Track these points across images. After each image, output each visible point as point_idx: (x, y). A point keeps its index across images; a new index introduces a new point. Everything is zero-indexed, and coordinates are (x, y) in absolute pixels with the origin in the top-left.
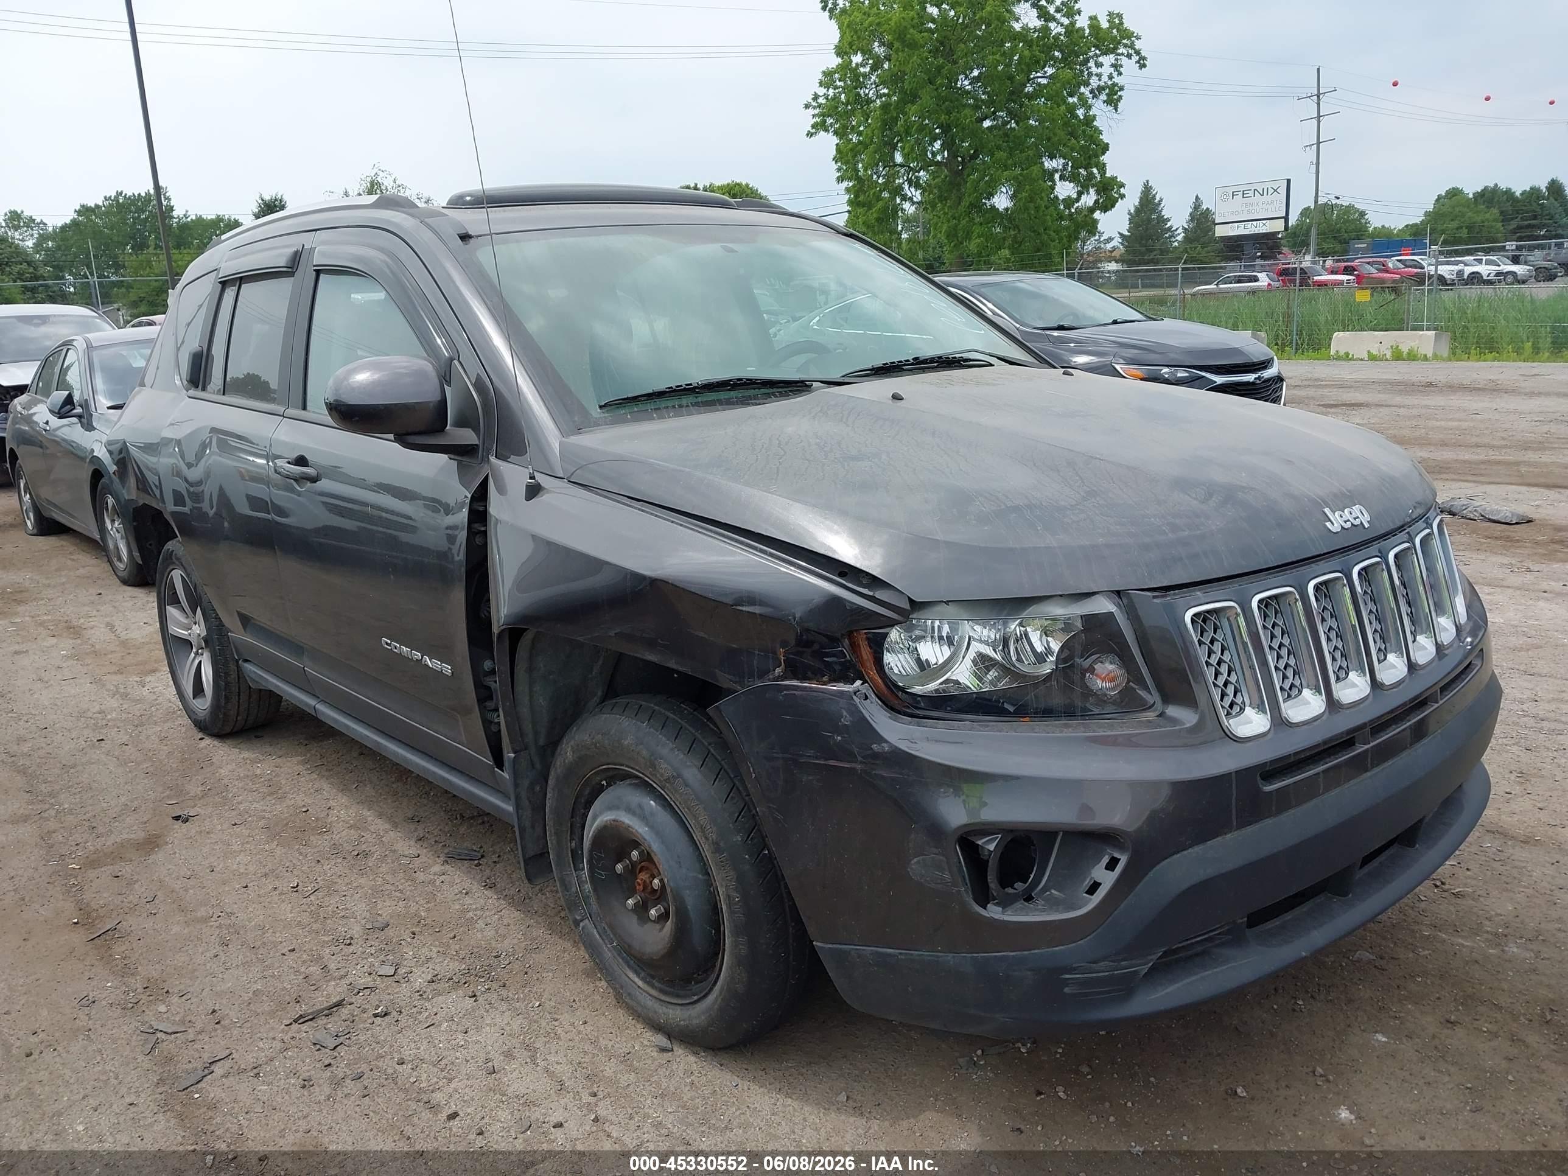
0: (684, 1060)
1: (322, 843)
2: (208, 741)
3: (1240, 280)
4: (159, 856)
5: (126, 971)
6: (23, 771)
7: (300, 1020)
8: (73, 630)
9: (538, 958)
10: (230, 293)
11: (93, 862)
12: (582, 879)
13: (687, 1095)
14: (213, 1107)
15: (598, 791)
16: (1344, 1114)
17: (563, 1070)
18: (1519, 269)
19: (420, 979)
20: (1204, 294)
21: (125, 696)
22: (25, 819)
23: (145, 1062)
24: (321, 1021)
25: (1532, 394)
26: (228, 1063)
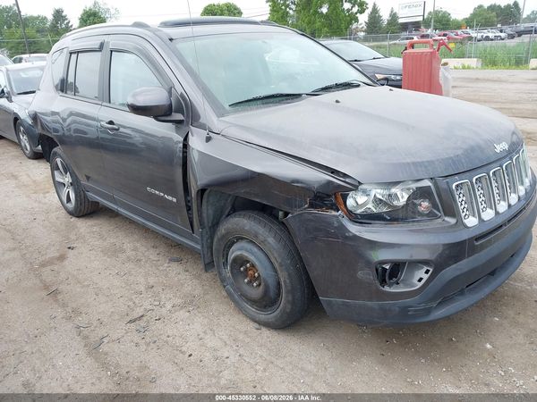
0: (266, 332)
1: (123, 256)
2: (74, 219)
3: (407, 39)
4: (66, 262)
5: (64, 305)
6: (9, 231)
7: (130, 322)
8: (15, 177)
9: (208, 297)
10: (74, 56)
11: (43, 265)
12: (227, 272)
13: (269, 345)
14: (106, 354)
15: (233, 243)
16: (488, 346)
17: (225, 337)
18: (503, 35)
19: (169, 306)
20: (395, 44)
21: (40, 202)
22: (14, 249)
23: (79, 339)
24: (137, 322)
25: (512, 83)
26: (108, 338)
